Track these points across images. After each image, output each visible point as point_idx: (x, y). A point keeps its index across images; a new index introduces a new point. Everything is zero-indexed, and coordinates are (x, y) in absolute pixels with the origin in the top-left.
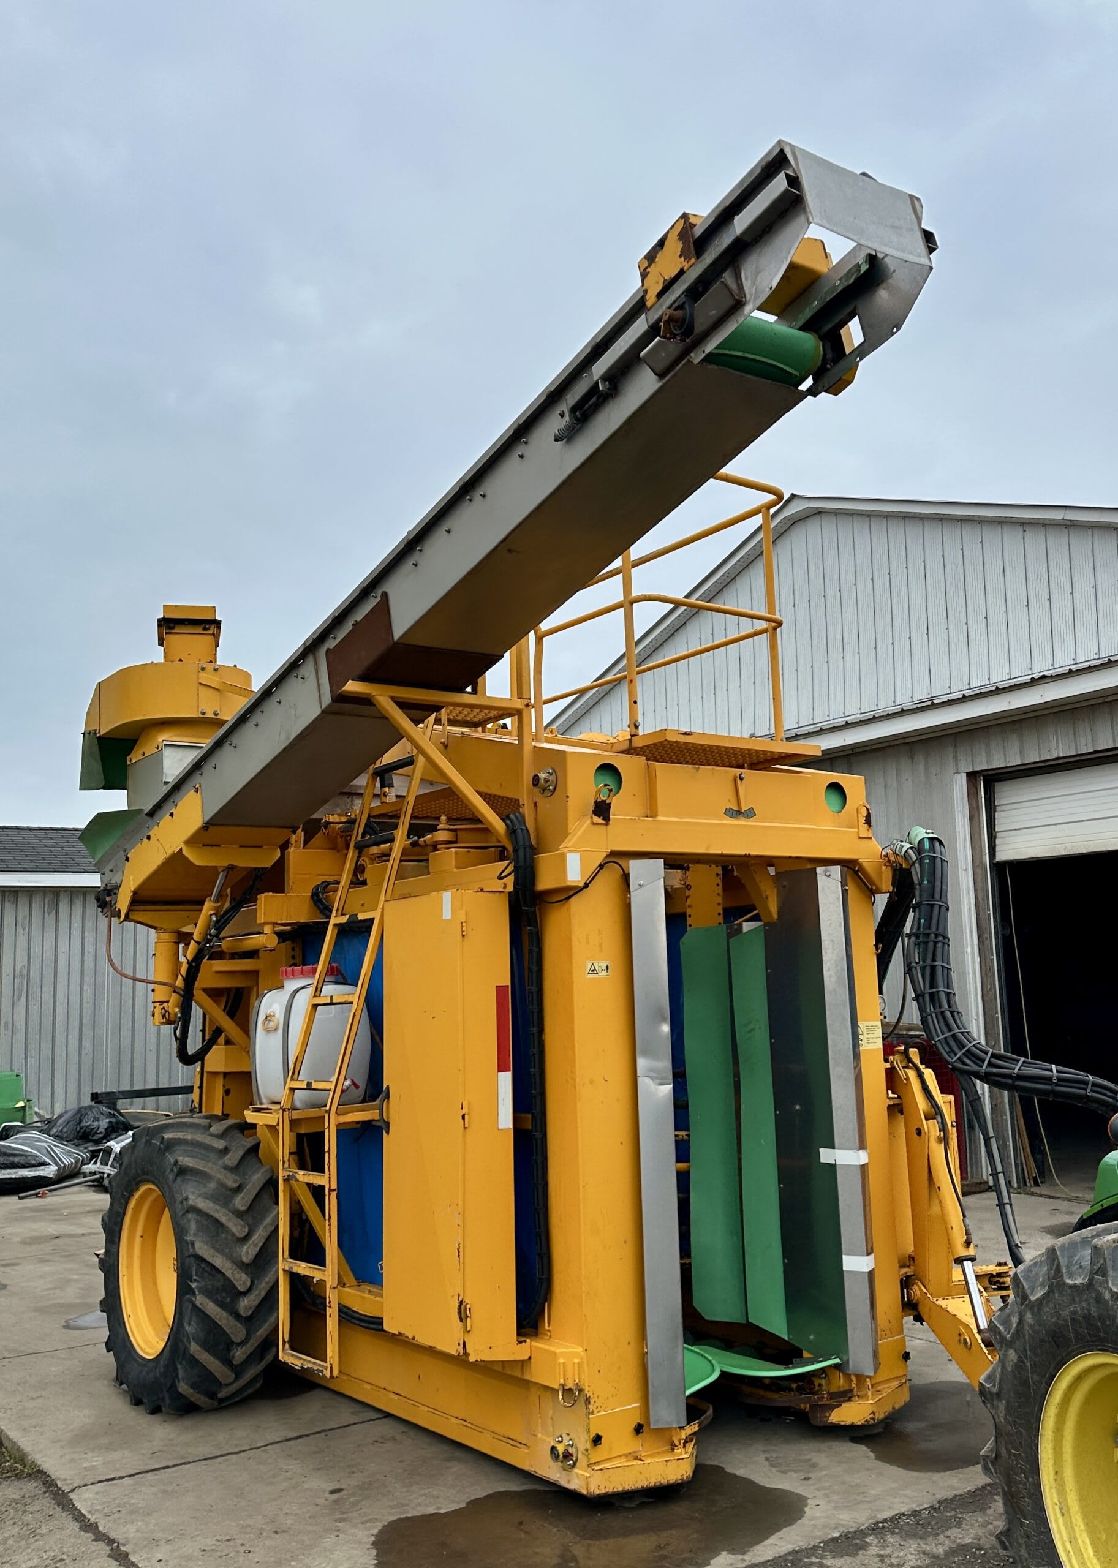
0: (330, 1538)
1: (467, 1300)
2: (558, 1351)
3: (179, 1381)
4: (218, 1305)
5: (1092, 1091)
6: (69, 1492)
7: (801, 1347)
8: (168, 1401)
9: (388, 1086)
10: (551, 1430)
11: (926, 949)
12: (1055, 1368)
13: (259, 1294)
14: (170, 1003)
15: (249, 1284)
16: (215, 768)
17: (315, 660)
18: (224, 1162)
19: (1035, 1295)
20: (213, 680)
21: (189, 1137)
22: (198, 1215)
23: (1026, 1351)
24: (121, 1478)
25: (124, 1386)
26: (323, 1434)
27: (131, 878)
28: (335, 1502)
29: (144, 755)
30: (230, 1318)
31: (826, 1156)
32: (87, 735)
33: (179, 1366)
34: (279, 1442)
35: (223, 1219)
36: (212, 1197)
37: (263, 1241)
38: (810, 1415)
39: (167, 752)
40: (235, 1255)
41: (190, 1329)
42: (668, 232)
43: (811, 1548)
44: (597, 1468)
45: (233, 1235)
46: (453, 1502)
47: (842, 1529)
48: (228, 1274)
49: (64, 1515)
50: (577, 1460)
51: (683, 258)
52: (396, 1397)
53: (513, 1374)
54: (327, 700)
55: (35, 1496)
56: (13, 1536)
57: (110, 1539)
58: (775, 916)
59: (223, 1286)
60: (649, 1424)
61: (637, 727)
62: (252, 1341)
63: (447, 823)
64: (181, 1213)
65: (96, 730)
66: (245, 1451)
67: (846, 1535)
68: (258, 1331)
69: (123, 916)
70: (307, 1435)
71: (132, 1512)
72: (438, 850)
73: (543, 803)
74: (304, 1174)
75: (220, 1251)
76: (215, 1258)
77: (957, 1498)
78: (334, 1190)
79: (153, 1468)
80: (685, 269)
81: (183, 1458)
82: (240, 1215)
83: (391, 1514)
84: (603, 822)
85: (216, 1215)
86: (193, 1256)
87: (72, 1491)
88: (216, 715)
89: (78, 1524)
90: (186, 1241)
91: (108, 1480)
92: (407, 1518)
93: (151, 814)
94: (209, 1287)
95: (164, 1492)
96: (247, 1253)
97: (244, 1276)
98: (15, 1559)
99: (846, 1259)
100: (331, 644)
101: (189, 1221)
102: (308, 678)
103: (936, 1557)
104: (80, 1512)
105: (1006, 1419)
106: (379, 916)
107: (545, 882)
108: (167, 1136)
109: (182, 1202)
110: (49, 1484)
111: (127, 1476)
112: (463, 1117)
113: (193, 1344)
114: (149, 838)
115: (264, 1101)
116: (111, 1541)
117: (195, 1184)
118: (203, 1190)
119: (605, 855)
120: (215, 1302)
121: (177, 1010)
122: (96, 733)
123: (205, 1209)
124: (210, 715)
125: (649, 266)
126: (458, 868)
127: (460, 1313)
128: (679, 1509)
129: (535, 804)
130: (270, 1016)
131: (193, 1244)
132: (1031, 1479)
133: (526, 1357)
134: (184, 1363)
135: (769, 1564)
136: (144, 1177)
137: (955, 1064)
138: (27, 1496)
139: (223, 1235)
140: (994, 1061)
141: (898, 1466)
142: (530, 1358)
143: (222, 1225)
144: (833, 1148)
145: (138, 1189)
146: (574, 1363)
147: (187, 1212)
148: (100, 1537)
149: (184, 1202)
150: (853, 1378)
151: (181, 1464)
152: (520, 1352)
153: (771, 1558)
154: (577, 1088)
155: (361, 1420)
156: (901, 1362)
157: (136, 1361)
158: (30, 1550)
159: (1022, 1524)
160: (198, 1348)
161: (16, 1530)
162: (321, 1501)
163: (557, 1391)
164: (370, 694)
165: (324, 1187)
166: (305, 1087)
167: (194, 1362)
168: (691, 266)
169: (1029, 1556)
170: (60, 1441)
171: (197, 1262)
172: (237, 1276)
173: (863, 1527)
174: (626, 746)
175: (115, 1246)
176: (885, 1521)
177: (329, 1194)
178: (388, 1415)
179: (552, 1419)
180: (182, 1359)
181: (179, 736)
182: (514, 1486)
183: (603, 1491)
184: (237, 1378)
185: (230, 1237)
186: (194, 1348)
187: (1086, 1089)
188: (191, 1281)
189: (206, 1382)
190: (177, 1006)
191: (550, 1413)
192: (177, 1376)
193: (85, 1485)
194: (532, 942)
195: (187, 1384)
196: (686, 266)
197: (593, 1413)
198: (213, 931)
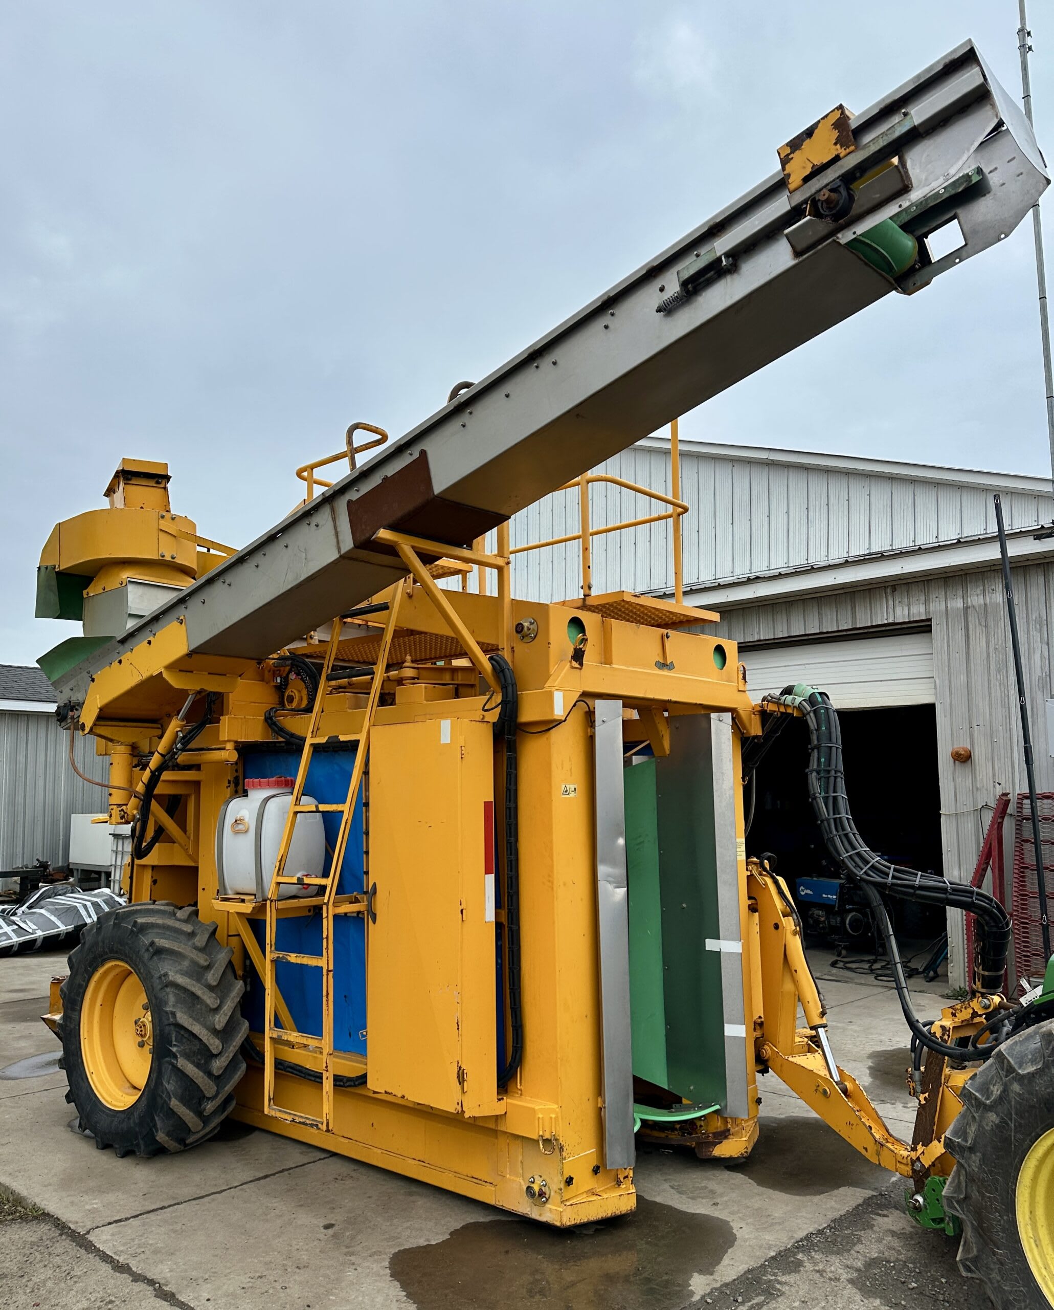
0: (349, 1271)
1: (463, 1067)
2: (537, 1108)
3: (157, 1131)
4: (195, 1066)
5: (976, 899)
6: (86, 1234)
7: (680, 1095)
8: (142, 1147)
9: (375, 884)
10: (521, 1172)
11: (828, 783)
12: (1041, 1130)
13: (228, 1056)
14: (128, 806)
15: (221, 1047)
16: (204, 603)
17: (333, 511)
18: (194, 944)
19: (1024, 1069)
20: (172, 528)
21: (160, 921)
22: (176, 988)
23: (1011, 1114)
24: (127, 1219)
25: (87, 1132)
26: (286, 1173)
27: (98, 697)
28: (334, 1236)
29: (104, 590)
30: (205, 1077)
31: (711, 945)
32: (43, 569)
33: (156, 1118)
34: (251, 1181)
35: (199, 993)
36: (186, 974)
37: (232, 1011)
38: (696, 1150)
39: (130, 588)
40: (208, 1023)
41: (170, 1085)
42: (819, 121)
43: (760, 1267)
44: (568, 1203)
45: (207, 1006)
46: (437, 1234)
47: (776, 1249)
48: (205, 1039)
49: (90, 1256)
50: (549, 1197)
51: (838, 146)
52: (347, 1141)
53: (486, 1125)
54: (348, 544)
55: (53, 1238)
56: (50, 1278)
57: (148, 1279)
58: (668, 752)
59: (198, 1050)
60: (605, 1166)
61: (590, 588)
62: (220, 1096)
63: (412, 662)
64: (160, 987)
65: (55, 566)
66: (225, 1190)
67: (780, 1254)
68: (225, 1087)
69: (87, 730)
70: (274, 1174)
71: (156, 1252)
72: (403, 685)
73: (520, 647)
74: (296, 957)
75: (197, 1020)
76: (193, 1026)
77: (843, 1218)
78: (331, 971)
79: (151, 1209)
80: (842, 155)
81: (174, 1198)
82: (211, 988)
83: (391, 1247)
84: (578, 666)
85: (193, 989)
86: (173, 1024)
87: (88, 1232)
88: (173, 558)
89: (110, 1266)
90: (166, 1012)
91: (116, 1222)
92: (405, 1250)
93: (123, 641)
94: (187, 1051)
95: (175, 1231)
96: (219, 1021)
97: (217, 1042)
98: (63, 1301)
99: (726, 1026)
100: (353, 495)
101: (168, 994)
102: (323, 525)
103: (858, 1270)
104: (104, 1253)
105: (980, 1167)
106: (364, 740)
107: (528, 714)
108: (140, 921)
109: (160, 978)
110: (61, 1226)
111: (132, 1217)
112: (462, 911)
113: (173, 1099)
114: (120, 662)
115: (229, 891)
116: (151, 1282)
117: (171, 962)
118: (179, 968)
119: (579, 694)
120: (193, 1063)
121: (135, 812)
122: (54, 568)
123: (183, 984)
124: (168, 558)
125: (792, 152)
126: (427, 700)
127: (458, 1077)
128: (629, 1234)
129: (513, 648)
130: (240, 820)
131: (174, 1014)
132: (1005, 1218)
133: (503, 1113)
134: (161, 1115)
135: (736, 1282)
136: (112, 955)
137: (863, 876)
138: (44, 1238)
139: (199, 1006)
140: (897, 874)
141: (781, 1191)
142: (506, 1113)
143: (198, 997)
144: (719, 939)
145: (102, 964)
146: (551, 1118)
147: (166, 986)
148: (138, 1278)
149: (163, 978)
150: (729, 1120)
151: (175, 1204)
152: (497, 1108)
153: (735, 1277)
154: (555, 889)
155: (312, 1160)
156: (752, 1105)
157: (103, 1112)
158: (73, 1292)
159: (994, 1254)
160: (178, 1103)
161: (50, 1273)
162: (321, 1236)
163: (538, 1141)
164: (396, 542)
165: (322, 968)
166: (296, 882)
167: (171, 1113)
168: (849, 153)
169: (1002, 1278)
170: (50, 1185)
171: (177, 1029)
172: (212, 1041)
173: (789, 1246)
174: (580, 604)
175: (76, 1013)
176: (801, 1240)
177: (328, 975)
178: (334, 1154)
179: (522, 1162)
180: (160, 1112)
181: (140, 574)
182: (482, 1218)
183: (573, 1223)
184: (204, 1128)
185: (203, 1007)
186: (174, 1103)
187: (972, 898)
188: (171, 1046)
189: (180, 1130)
190: (137, 809)
191: (520, 1158)
192: (155, 1125)
193: (97, 1227)
194: (511, 765)
195: (163, 1133)
196: (843, 152)
197: (565, 1159)
198: (179, 746)
